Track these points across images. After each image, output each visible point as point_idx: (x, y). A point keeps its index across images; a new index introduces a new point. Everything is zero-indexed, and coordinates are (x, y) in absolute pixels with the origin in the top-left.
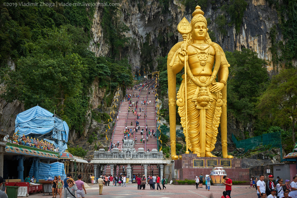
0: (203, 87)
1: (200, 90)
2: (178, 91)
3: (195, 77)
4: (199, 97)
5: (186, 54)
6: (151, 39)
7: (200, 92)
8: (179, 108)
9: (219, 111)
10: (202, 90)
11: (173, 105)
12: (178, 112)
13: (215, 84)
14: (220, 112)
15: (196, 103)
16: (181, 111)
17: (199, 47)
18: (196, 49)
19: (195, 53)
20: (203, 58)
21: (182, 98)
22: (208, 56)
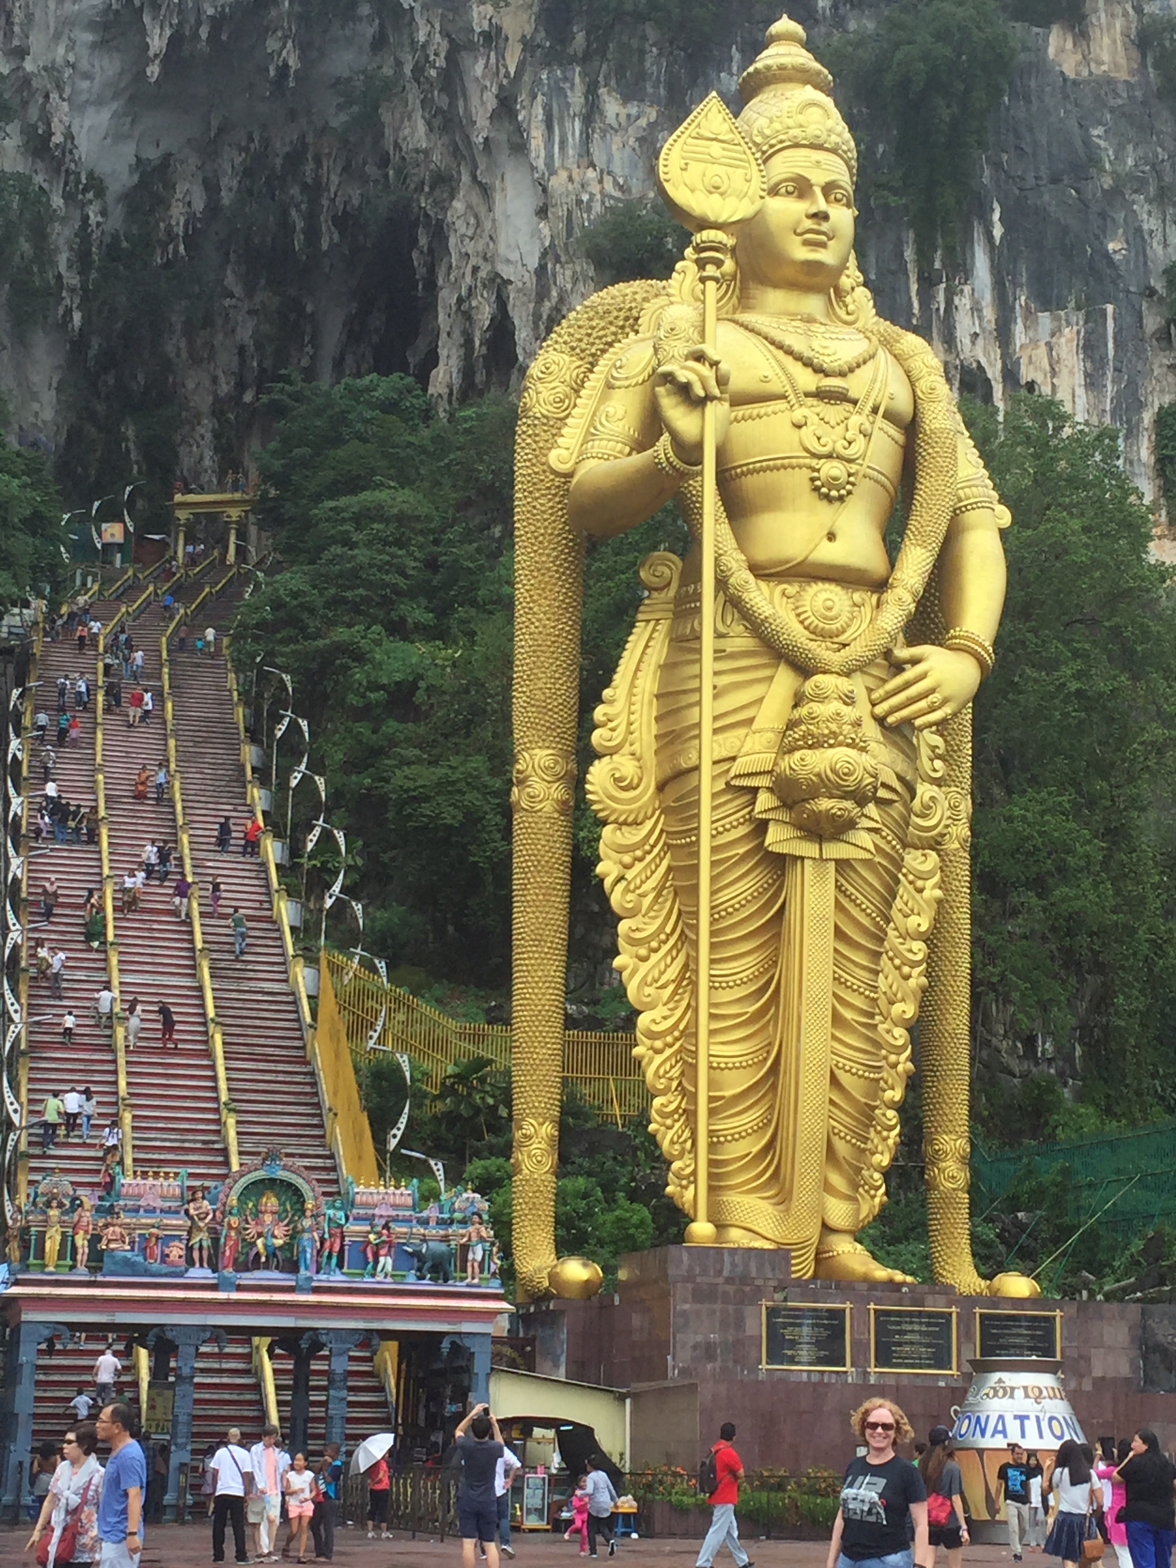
0: (824, 672)
1: (798, 700)
2: (607, 693)
3: (763, 585)
4: (791, 751)
5: (716, 392)
6: (177, 215)
7: (803, 711)
8: (607, 832)
9: (920, 883)
10: (821, 698)
11: (548, 807)
12: (600, 869)
13: (915, 661)
14: (926, 894)
15: (764, 801)
16: (627, 859)
17: (798, 345)
18: (780, 354)
19: (776, 386)
20: (833, 440)
21: (636, 747)
22: (867, 426)
